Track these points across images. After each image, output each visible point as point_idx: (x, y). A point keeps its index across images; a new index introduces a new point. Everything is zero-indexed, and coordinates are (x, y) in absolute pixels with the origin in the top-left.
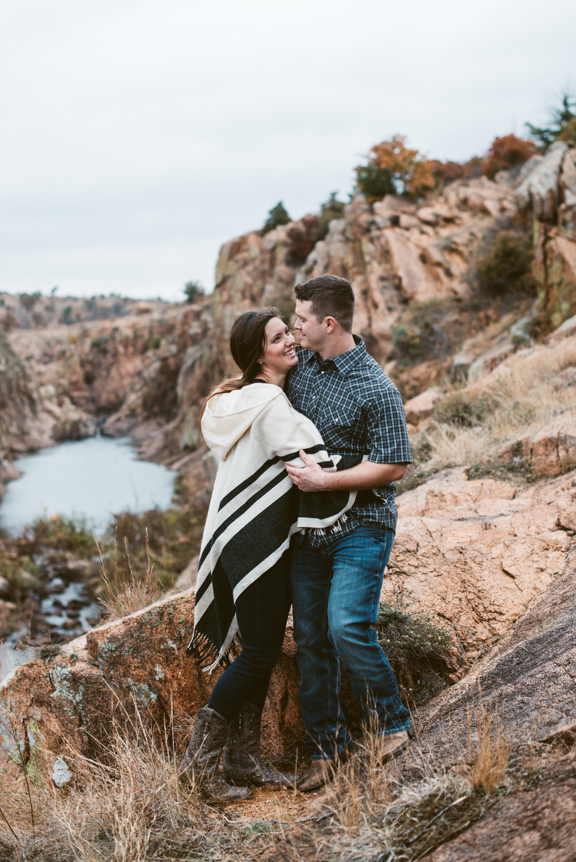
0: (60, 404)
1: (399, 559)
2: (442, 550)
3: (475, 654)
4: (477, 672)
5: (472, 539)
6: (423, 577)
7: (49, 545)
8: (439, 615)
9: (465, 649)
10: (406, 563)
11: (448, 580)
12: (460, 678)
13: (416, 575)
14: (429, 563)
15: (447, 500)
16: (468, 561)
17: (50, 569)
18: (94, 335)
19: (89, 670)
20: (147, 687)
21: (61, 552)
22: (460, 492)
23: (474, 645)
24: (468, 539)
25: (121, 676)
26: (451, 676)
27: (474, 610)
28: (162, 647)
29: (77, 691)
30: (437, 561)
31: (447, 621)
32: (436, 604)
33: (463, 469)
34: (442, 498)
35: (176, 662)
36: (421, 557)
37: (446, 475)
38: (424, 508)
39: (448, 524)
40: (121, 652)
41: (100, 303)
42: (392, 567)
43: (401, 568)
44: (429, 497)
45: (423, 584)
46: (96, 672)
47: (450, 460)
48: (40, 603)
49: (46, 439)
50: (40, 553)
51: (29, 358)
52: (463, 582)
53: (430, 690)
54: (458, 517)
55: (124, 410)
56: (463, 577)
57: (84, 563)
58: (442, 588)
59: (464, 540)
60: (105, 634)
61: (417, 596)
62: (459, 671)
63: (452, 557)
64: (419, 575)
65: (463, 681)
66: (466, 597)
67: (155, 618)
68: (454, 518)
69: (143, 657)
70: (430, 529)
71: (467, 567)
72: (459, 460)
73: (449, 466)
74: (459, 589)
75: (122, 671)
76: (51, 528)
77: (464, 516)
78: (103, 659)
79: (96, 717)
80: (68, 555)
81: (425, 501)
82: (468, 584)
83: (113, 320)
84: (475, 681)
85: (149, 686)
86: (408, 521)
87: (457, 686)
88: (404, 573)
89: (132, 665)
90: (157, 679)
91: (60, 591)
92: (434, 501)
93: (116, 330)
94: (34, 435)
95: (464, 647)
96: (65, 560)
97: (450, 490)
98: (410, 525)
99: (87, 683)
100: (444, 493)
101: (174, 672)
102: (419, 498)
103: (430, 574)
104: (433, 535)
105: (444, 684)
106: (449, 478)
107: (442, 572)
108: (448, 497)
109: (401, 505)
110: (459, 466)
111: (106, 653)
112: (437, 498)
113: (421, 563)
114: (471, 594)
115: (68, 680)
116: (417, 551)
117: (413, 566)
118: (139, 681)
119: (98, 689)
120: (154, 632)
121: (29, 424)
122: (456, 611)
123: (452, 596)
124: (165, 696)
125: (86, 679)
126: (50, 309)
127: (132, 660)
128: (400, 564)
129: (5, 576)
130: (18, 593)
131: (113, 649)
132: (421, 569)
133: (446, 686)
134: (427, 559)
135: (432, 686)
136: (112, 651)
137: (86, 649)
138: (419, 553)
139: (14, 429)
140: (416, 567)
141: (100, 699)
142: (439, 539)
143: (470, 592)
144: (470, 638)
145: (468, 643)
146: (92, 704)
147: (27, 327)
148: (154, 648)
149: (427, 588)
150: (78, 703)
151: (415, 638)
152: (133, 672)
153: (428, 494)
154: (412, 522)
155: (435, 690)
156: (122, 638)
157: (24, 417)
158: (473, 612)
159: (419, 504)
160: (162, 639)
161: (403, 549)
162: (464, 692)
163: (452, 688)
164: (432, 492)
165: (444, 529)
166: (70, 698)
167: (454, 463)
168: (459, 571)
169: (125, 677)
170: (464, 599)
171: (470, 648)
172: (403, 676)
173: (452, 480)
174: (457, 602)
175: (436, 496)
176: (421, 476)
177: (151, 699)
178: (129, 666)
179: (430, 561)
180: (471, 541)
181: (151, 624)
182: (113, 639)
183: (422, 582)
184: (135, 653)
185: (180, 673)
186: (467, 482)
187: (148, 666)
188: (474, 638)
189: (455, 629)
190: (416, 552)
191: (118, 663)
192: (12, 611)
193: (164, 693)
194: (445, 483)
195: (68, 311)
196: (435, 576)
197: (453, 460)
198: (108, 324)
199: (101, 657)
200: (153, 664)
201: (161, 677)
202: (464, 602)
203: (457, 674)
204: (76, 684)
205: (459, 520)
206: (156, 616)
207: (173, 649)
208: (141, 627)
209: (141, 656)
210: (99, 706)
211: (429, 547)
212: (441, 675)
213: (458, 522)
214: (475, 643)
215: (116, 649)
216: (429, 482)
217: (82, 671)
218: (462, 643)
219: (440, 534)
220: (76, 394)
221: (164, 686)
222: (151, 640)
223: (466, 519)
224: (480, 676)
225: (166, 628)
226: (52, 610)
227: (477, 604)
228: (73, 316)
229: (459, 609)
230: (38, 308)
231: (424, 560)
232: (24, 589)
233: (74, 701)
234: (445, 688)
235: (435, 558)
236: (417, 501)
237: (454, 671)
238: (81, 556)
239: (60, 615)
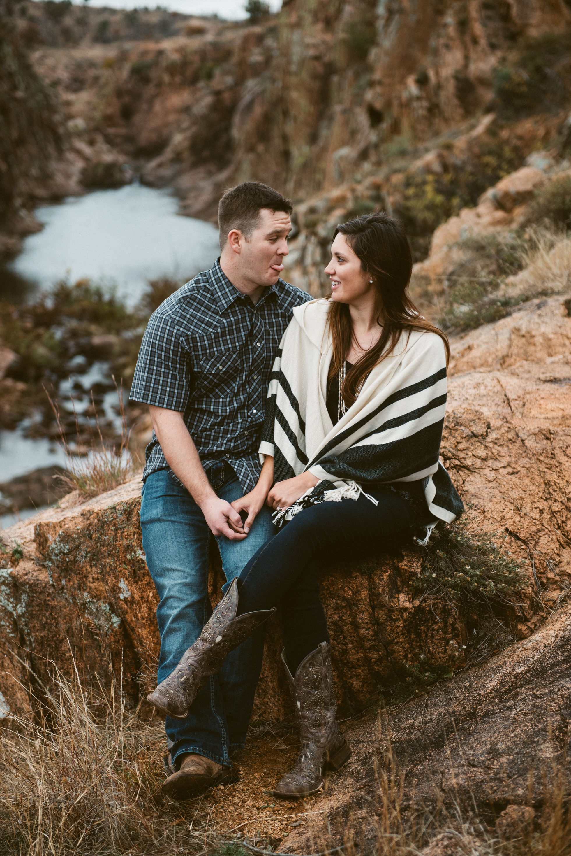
0: (92, 143)
1: (461, 447)
2: (521, 435)
3: (556, 595)
4: (558, 626)
5: (565, 413)
6: (491, 475)
7: (71, 315)
8: (512, 534)
9: (544, 587)
10: (470, 454)
11: (527, 481)
12: (532, 632)
13: (483, 472)
14: (503, 454)
15: (538, 344)
16: (557, 451)
17: (71, 344)
18: (134, 58)
19: (35, 574)
20: (108, 608)
21: (85, 325)
22: (555, 333)
23: (556, 581)
24: (560, 414)
25: (75, 588)
26: (520, 627)
27: (559, 528)
28: (128, 557)
29: (18, 600)
30: (514, 452)
31: (520, 543)
32: (507, 517)
33: (562, 299)
34: (531, 341)
35: (147, 578)
36: (491, 445)
37: (539, 307)
38: (505, 353)
39: (535, 387)
40: (76, 557)
41: (145, 18)
42: (449, 459)
43: (462, 460)
44: (513, 337)
45: (491, 485)
46: (44, 577)
47: (546, 284)
48: (57, 385)
49: (73, 183)
50: (60, 324)
51: (55, 84)
52: (548, 484)
53: (489, 644)
54: (549, 376)
55: (168, 154)
56: (548, 477)
57: (112, 339)
58: (515, 494)
59: (554, 414)
60: (57, 528)
61: (482, 503)
62: (532, 621)
63: (536, 445)
64: (487, 471)
65: (537, 637)
66: (550, 508)
67: (120, 517)
68: (542, 377)
69: (105, 566)
70: (510, 395)
71: (554, 462)
72: (558, 285)
73: (544, 293)
74: (541, 494)
75: (76, 582)
76: (75, 294)
77: (557, 375)
78: (53, 563)
79: (42, 637)
80: (93, 328)
81: (507, 342)
82: (555, 487)
83: (157, 41)
84: (553, 639)
85: (111, 605)
86: (480, 381)
87: (528, 643)
88: (466, 467)
89: (90, 576)
90: (122, 598)
91: (82, 370)
92: (520, 345)
93: (160, 53)
94: (59, 179)
95: (542, 583)
96: (89, 334)
97: (543, 329)
98: (482, 387)
99: (32, 591)
100: (533, 333)
101: (143, 591)
102: (500, 338)
103: (501, 470)
104: (512, 404)
105: (510, 637)
106: (543, 311)
107: (519, 469)
108: (539, 340)
109: (475, 346)
110: (559, 293)
111: (57, 555)
112: (523, 340)
113: (490, 454)
114: (557, 504)
115: (7, 585)
116: (487, 435)
117: (479, 458)
118: (98, 597)
119: (45, 601)
120: (119, 535)
121: (54, 165)
122: (534, 529)
123: (530, 505)
124: (132, 621)
125: (31, 586)
126: (82, 22)
127: (89, 569)
128: (462, 455)
129: (16, 351)
130: (32, 372)
131: (66, 551)
132: (490, 463)
133: (512, 641)
134: (499, 448)
135: (492, 640)
136: (64, 554)
137: (34, 541)
138: (489, 439)
139: (34, 171)
140: (484, 460)
141: (47, 614)
142: (521, 410)
143: (556, 501)
144: (552, 570)
145: (548, 579)
146: (38, 619)
147: (54, 44)
148: (118, 557)
149: (496, 492)
150: (19, 616)
151: (472, 577)
152: (91, 585)
153: (513, 332)
154: (485, 382)
155: (497, 645)
156: (78, 538)
157: (47, 157)
158: (559, 532)
159: (499, 347)
160: (128, 546)
161: (467, 432)
162: (537, 656)
163: (520, 646)
164: (518, 330)
165: (528, 396)
166: (10, 608)
167: (552, 289)
168: (543, 467)
169: (80, 590)
170: (546, 511)
171: (550, 586)
172: (453, 625)
173: (546, 314)
174: (536, 514)
175: (523, 336)
176: (506, 303)
177: (112, 624)
178: (86, 577)
179: (504, 451)
180: (563, 417)
181: (115, 525)
182: (66, 538)
183: (490, 481)
184: (94, 560)
185: (151, 595)
186: (566, 319)
187: (111, 580)
188: (557, 570)
189: (531, 556)
190: (484, 437)
191: (71, 570)
192: (24, 393)
193: (129, 617)
194: (536, 319)
195: (104, 26)
196: (509, 474)
197: (549, 285)
198: (151, 46)
199: (50, 560)
200: (117, 578)
201: (127, 596)
202: (547, 516)
203: (529, 624)
204: (17, 591)
205: (551, 381)
206: (121, 514)
207: (143, 562)
208: (102, 527)
209: (101, 564)
210: (46, 623)
211: (503, 430)
212: (507, 625)
213: (548, 385)
214: (558, 578)
215: (70, 551)
216: (515, 315)
217: (26, 574)
218: (539, 578)
219: (521, 403)
220: (111, 131)
221: (130, 608)
222: (115, 546)
223: (560, 380)
224: (561, 633)
225: (134, 533)
226: (71, 393)
227: (564, 519)
228: (110, 33)
229: (539, 527)
230: (68, 21)
231: (496, 449)
232: (39, 368)
233: (14, 613)
234: (511, 643)
235: (511, 446)
236: (497, 341)
237: (525, 620)
238: (109, 330)
239: (80, 399)
